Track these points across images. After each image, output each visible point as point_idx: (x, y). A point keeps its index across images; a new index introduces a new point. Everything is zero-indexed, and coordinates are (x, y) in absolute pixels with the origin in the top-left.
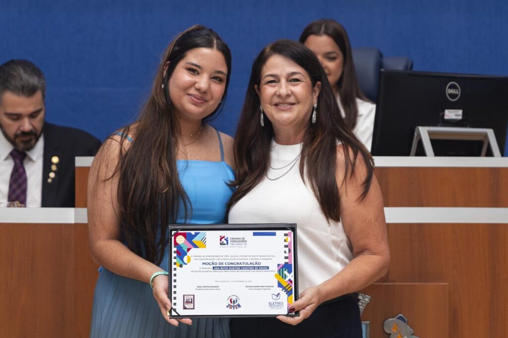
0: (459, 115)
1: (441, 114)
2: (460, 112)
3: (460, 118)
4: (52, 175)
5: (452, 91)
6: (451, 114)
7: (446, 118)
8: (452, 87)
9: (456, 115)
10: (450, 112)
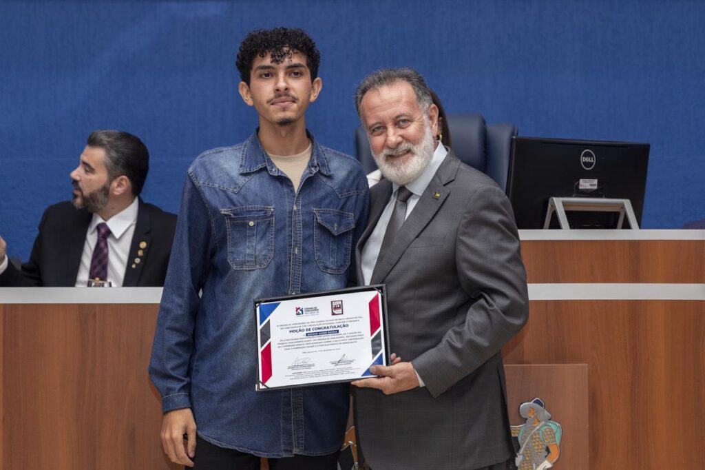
0: (595, 185)
1: (576, 184)
2: (595, 182)
3: (596, 187)
4: (137, 260)
5: (587, 160)
6: (585, 184)
7: (580, 188)
8: (587, 155)
9: (591, 185)
10: (585, 182)
